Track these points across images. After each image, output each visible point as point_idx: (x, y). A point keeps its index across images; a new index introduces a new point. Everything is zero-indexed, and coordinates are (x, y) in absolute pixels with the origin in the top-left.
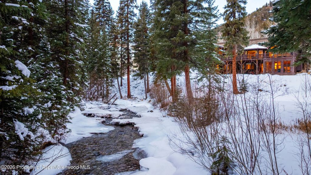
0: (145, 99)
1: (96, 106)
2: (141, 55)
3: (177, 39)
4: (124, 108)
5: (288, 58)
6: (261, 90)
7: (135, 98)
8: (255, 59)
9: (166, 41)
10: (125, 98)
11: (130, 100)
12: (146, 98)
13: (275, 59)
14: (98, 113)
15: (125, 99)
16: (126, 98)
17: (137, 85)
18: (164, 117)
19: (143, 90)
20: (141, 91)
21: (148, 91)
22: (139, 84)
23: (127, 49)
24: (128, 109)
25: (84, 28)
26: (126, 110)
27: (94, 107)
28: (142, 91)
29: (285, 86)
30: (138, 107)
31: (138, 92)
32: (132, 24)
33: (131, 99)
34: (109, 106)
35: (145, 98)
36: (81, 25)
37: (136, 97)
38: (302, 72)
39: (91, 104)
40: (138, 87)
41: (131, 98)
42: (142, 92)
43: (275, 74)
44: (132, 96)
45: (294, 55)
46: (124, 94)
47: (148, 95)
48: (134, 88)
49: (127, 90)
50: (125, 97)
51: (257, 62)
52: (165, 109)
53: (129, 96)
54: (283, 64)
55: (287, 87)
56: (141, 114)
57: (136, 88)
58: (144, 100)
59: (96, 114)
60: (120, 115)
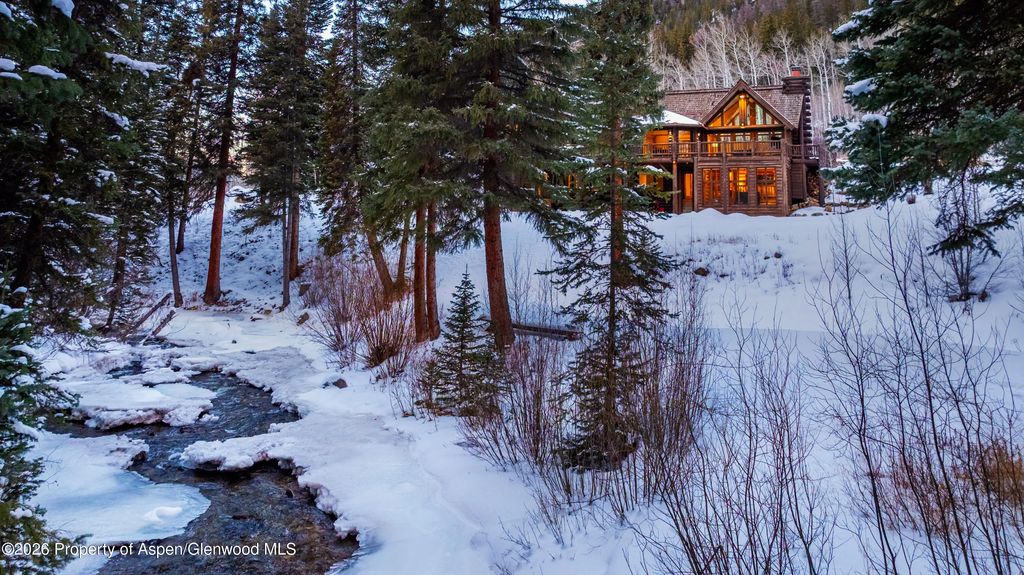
0: (281, 309)
1: (83, 359)
2: (282, 138)
3: (475, 112)
4: (206, 361)
5: (769, 158)
6: (703, 272)
7: (238, 303)
8: (668, 159)
9: (431, 116)
10: (192, 305)
11: (217, 314)
12: (286, 302)
13: (730, 161)
14: (103, 405)
15: (195, 308)
16: (196, 304)
17: (245, 249)
18: (406, 415)
19: (271, 270)
20: (262, 274)
21: (293, 270)
22: (256, 245)
23: (226, 111)
24: (225, 370)
25: (147, 74)
26: (215, 370)
27: (74, 365)
28: (268, 273)
29: (778, 256)
30: (264, 357)
31: (248, 277)
32: (252, 20)
33: (221, 308)
34: (134, 349)
35: (279, 301)
36: (137, 64)
37: (239, 298)
38: (807, 205)
39: (62, 349)
40: (250, 257)
41: (220, 304)
42: (268, 278)
43: (731, 211)
44: (225, 294)
45: (783, 148)
46: (191, 288)
47: (294, 289)
48: (233, 261)
49: (204, 270)
50: (194, 300)
51: (675, 167)
52: (396, 372)
53: (213, 296)
54: (753, 176)
55: (786, 258)
56: (295, 401)
57: (242, 259)
58: (276, 316)
59: (92, 413)
60: (204, 407)
